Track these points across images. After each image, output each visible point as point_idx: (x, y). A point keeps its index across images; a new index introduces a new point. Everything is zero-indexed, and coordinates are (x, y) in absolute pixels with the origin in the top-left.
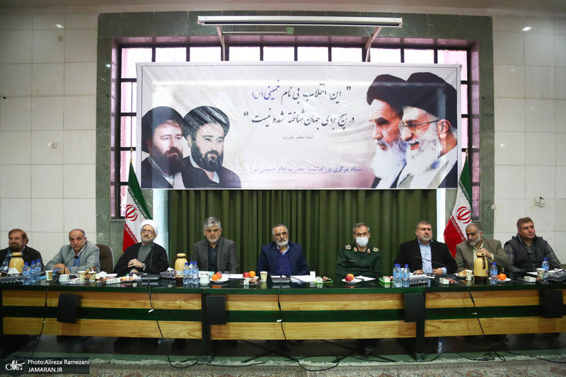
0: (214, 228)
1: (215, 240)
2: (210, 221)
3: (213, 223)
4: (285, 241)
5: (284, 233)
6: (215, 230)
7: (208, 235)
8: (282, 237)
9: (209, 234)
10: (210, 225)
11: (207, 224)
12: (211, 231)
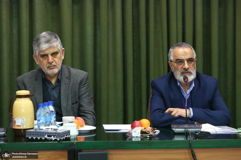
0: (52, 51)
1: (56, 71)
2: (43, 40)
3: (48, 41)
4: (190, 73)
5: (190, 60)
6: (54, 54)
7: (43, 64)
8: (186, 66)
9: (45, 62)
10: (44, 47)
11: (39, 45)
12: (47, 55)
